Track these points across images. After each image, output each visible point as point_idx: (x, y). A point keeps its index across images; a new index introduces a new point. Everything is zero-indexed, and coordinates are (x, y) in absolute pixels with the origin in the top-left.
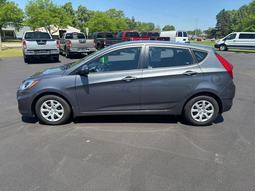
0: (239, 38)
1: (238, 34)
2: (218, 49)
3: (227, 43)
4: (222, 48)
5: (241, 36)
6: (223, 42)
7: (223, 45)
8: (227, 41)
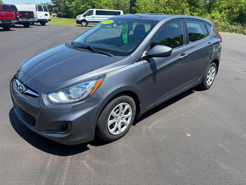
0: (96, 14)
1: (95, 10)
2: (81, 25)
3: (88, 18)
4: (84, 24)
5: (98, 13)
6: (83, 18)
7: (84, 20)
8: (87, 17)
